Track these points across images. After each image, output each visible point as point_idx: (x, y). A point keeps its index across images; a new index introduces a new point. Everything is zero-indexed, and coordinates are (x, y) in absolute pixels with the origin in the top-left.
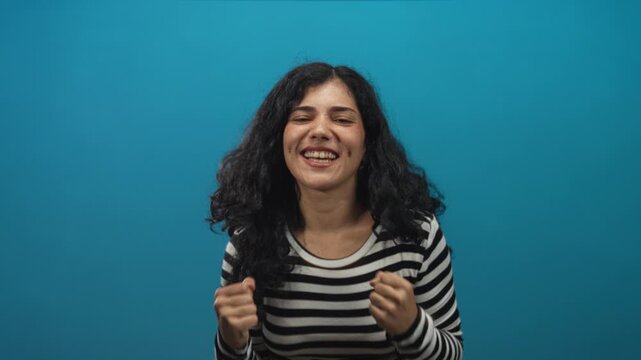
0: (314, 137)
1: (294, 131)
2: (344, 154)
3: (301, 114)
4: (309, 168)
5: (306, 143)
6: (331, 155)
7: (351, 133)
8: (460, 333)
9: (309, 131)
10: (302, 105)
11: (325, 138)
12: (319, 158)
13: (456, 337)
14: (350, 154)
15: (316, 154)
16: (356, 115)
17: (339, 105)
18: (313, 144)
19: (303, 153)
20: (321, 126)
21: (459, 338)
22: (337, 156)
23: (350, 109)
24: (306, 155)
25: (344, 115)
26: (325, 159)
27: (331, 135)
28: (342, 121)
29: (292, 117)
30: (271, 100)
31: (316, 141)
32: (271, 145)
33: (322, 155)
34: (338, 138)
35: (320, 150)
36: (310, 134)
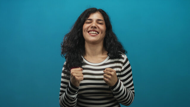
0: (92, 27)
1: (86, 26)
2: (100, 33)
3: (88, 21)
4: (90, 36)
5: (90, 29)
6: (96, 33)
7: (102, 27)
8: (134, 91)
9: (90, 26)
10: (89, 18)
11: (95, 27)
12: (93, 33)
13: (132, 92)
14: (102, 33)
15: (92, 32)
16: (104, 22)
17: (99, 19)
18: (92, 29)
19: (88, 32)
20: (94, 24)
21: (133, 93)
22: (98, 33)
23: (102, 20)
24: (90, 33)
25: (100, 22)
26: (95, 34)
27: (97, 27)
28: (100, 23)
29: (86, 22)
30: (80, 19)
31: (92, 28)
32: (79, 30)
33: (94, 32)
34: (99, 28)
35: (93, 31)
36: (91, 26)
